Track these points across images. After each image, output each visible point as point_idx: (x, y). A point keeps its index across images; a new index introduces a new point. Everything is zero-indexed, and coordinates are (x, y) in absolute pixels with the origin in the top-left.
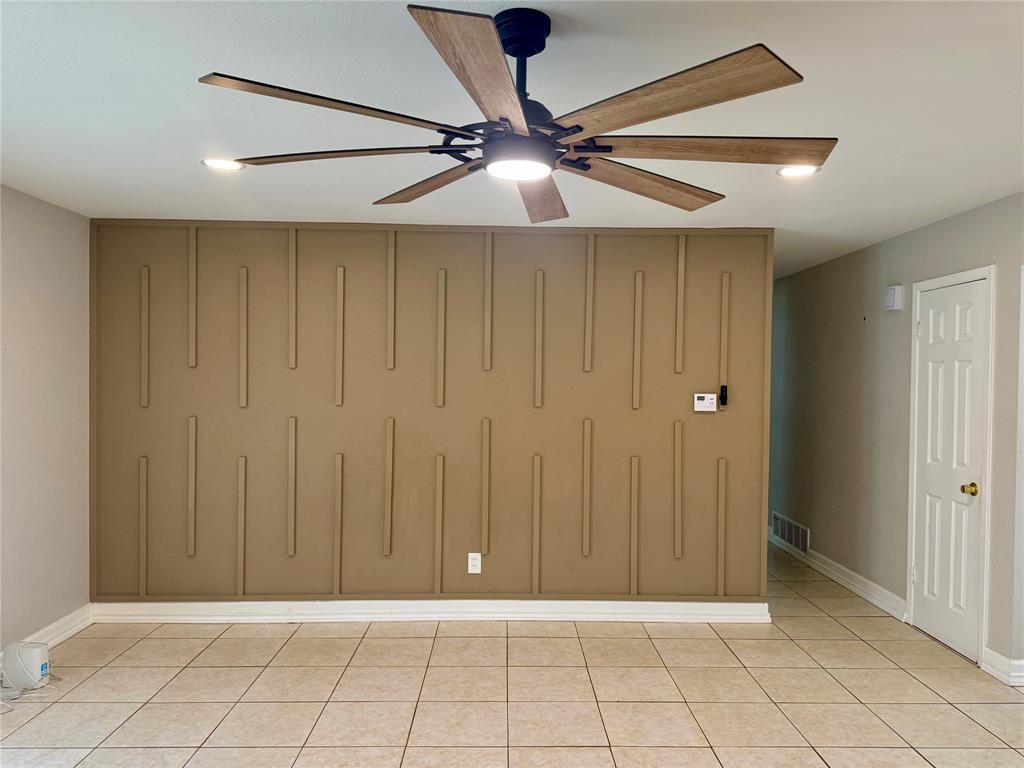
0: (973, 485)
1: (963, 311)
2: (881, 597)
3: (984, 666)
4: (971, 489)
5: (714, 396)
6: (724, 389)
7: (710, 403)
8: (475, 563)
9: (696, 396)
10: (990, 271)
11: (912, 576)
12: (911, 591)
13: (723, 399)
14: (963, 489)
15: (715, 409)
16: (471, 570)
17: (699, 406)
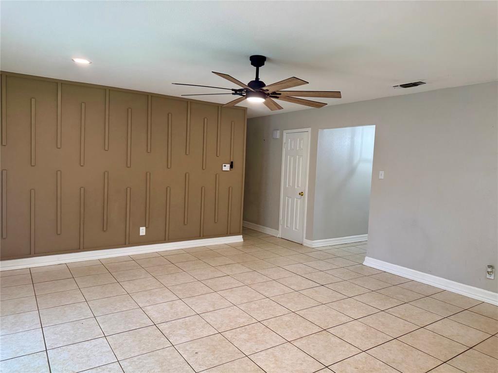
0: (302, 192)
1: (300, 140)
2: (269, 231)
3: (305, 244)
4: (301, 194)
5: (229, 165)
6: (232, 163)
7: (227, 168)
8: (143, 231)
9: (223, 165)
10: (309, 130)
11: (281, 222)
12: (280, 227)
13: (231, 167)
14: (300, 194)
15: (229, 170)
16: (141, 234)
17: (224, 169)
